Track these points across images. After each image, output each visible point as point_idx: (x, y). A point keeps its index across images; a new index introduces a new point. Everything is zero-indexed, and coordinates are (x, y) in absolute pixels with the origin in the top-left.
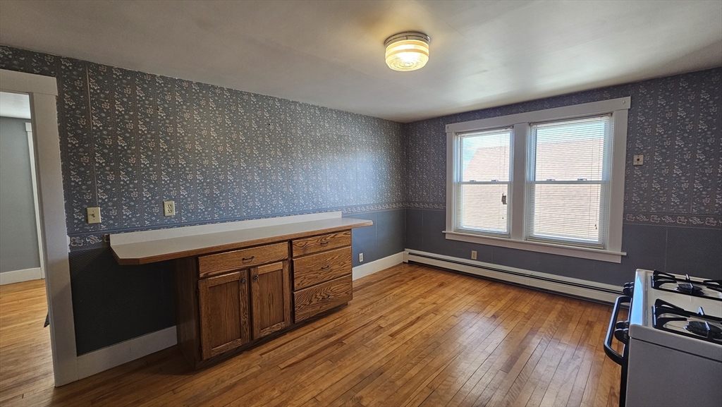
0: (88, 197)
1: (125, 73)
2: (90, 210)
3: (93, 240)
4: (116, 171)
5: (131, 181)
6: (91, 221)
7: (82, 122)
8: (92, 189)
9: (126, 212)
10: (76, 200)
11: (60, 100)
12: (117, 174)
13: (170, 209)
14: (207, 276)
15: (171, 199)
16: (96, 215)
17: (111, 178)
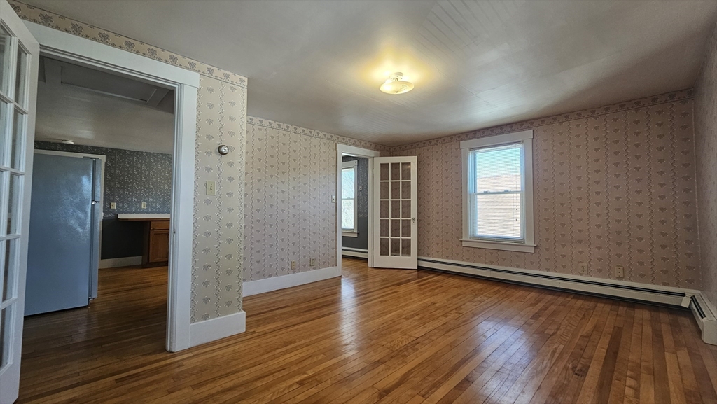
0: (112, 198)
1: (131, 151)
2: (112, 204)
3: (112, 215)
4: (123, 189)
5: (129, 193)
6: (112, 207)
7: (113, 171)
8: (114, 196)
9: (126, 205)
10: (107, 199)
11: (106, 163)
12: (124, 190)
13: (144, 205)
14: (153, 230)
15: (145, 201)
16: (114, 206)
17: (121, 192)
